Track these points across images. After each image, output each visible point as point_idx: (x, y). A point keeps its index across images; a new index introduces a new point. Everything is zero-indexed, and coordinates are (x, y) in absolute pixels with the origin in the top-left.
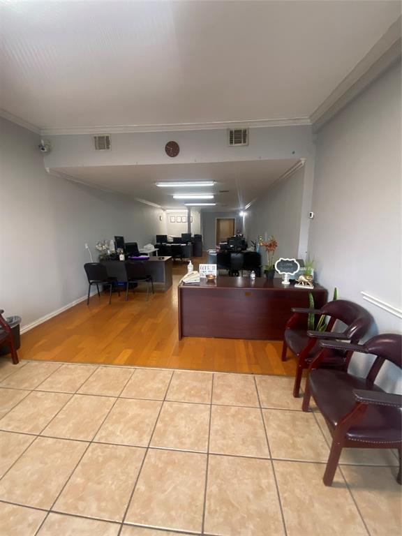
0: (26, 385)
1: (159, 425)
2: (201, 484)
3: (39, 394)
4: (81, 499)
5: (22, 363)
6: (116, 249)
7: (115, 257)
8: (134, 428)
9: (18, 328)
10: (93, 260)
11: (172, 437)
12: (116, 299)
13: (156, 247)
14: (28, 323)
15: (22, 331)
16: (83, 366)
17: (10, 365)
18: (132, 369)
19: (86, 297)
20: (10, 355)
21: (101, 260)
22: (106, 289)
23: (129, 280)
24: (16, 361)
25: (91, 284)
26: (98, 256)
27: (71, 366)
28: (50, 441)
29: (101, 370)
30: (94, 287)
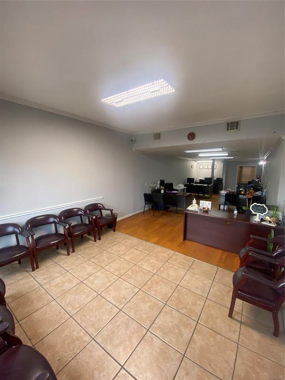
0: (117, 240)
1: (162, 269)
2: (171, 291)
3: (121, 244)
4: (130, 278)
5: (116, 232)
6: (160, 186)
7: (159, 191)
8: (152, 266)
9: (116, 218)
10: (149, 192)
11: (165, 274)
12: (157, 214)
13: (185, 186)
14: (120, 217)
15: (118, 220)
16: (137, 239)
17: (112, 232)
18: (156, 246)
19: (142, 210)
20: (113, 228)
21: (152, 192)
22: (153, 207)
23: (164, 205)
24: (114, 231)
25: (146, 204)
26: (151, 189)
27: (133, 238)
28: (122, 260)
29: (144, 243)
30: (147, 205)
